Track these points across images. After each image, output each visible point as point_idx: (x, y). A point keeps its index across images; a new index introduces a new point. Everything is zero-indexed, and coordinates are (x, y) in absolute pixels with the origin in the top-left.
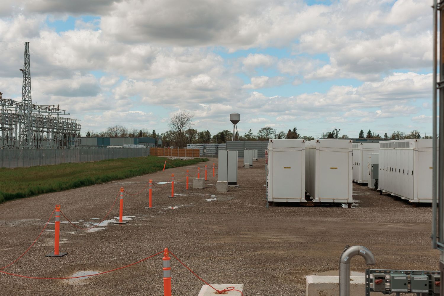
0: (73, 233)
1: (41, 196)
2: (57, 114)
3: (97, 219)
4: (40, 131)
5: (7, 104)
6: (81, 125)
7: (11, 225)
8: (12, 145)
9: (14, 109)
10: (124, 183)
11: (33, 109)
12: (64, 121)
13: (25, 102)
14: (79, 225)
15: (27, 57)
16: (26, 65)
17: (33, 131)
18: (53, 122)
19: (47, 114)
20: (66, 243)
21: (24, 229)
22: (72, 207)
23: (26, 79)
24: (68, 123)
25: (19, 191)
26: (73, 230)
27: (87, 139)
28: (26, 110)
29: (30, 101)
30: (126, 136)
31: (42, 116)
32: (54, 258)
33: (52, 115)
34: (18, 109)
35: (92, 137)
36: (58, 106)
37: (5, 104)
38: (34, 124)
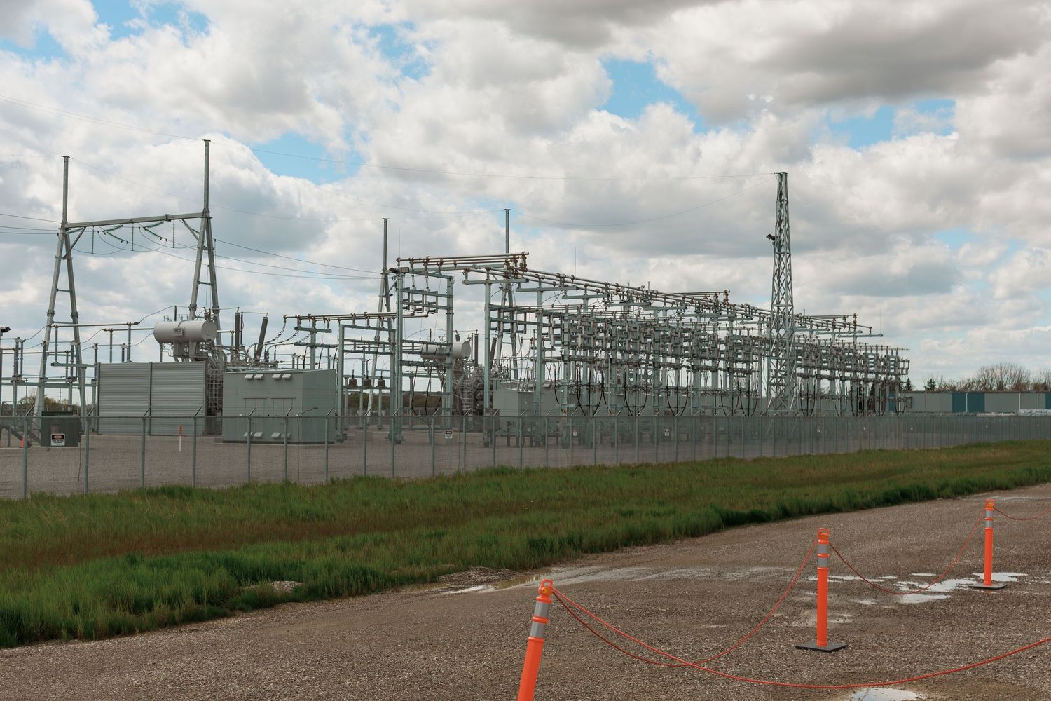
0: (867, 602)
1: (805, 520)
2: (853, 336)
3: (930, 575)
4: (812, 376)
5: (739, 316)
6: (909, 362)
7: (731, 576)
8: (751, 407)
9: (756, 326)
10: (1011, 498)
11: (797, 325)
12: (869, 352)
13: (779, 309)
14: (883, 585)
15: (784, 206)
16: (780, 225)
17: (798, 375)
18: (844, 354)
19: (829, 336)
20: (847, 624)
21: (758, 586)
22: (874, 546)
23: (780, 257)
24: (877, 356)
25: (758, 508)
26: (867, 597)
27: (929, 396)
28: (781, 327)
29: (789, 308)
30: (1025, 388)
31: (816, 342)
32: (815, 653)
33: (841, 339)
34: (764, 326)
35: (939, 391)
36: (855, 316)
37: (736, 315)
38: (800, 360)
